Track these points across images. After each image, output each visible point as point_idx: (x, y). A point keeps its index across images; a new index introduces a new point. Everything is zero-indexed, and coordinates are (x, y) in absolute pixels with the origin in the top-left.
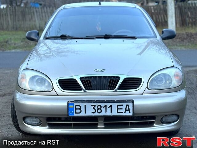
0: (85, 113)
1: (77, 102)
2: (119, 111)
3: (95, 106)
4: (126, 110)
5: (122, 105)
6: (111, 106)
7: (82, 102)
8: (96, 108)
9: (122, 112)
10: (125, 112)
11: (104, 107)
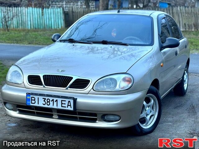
0: (38, 104)
1: (32, 94)
2: (63, 105)
3: (45, 99)
4: (68, 105)
5: (65, 101)
6: (57, 101)
7: (36, 94)
8: (46, 101)
9: (65, 107)
10: (67, 107)
11: (51, 101)
